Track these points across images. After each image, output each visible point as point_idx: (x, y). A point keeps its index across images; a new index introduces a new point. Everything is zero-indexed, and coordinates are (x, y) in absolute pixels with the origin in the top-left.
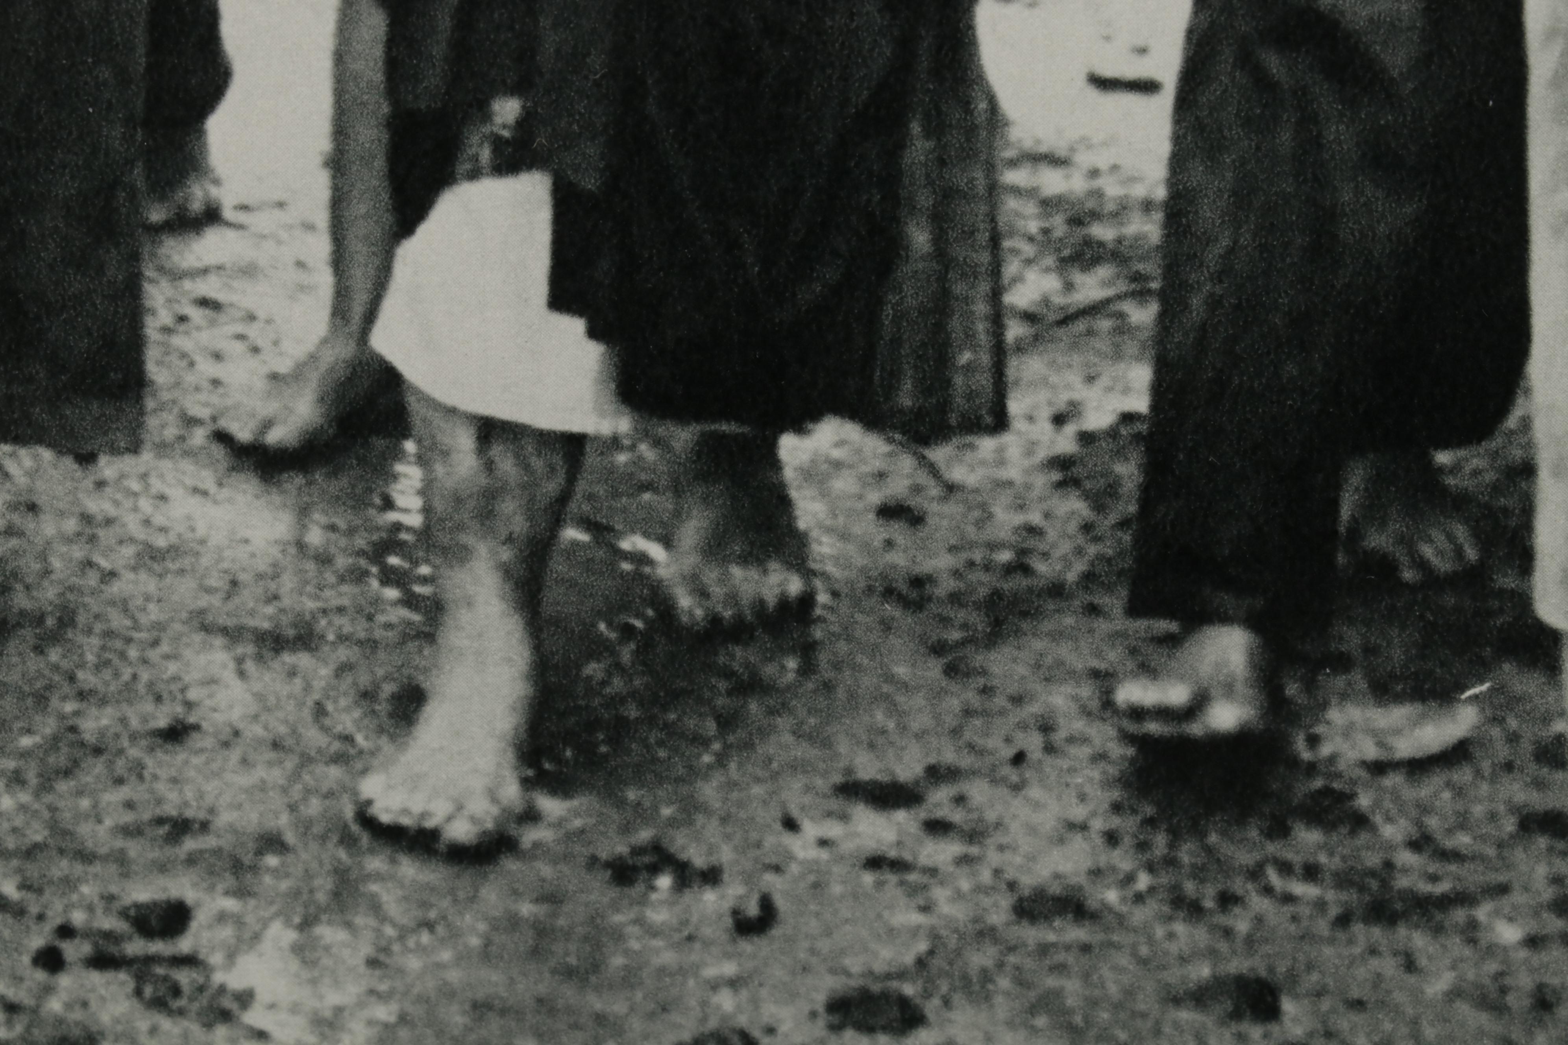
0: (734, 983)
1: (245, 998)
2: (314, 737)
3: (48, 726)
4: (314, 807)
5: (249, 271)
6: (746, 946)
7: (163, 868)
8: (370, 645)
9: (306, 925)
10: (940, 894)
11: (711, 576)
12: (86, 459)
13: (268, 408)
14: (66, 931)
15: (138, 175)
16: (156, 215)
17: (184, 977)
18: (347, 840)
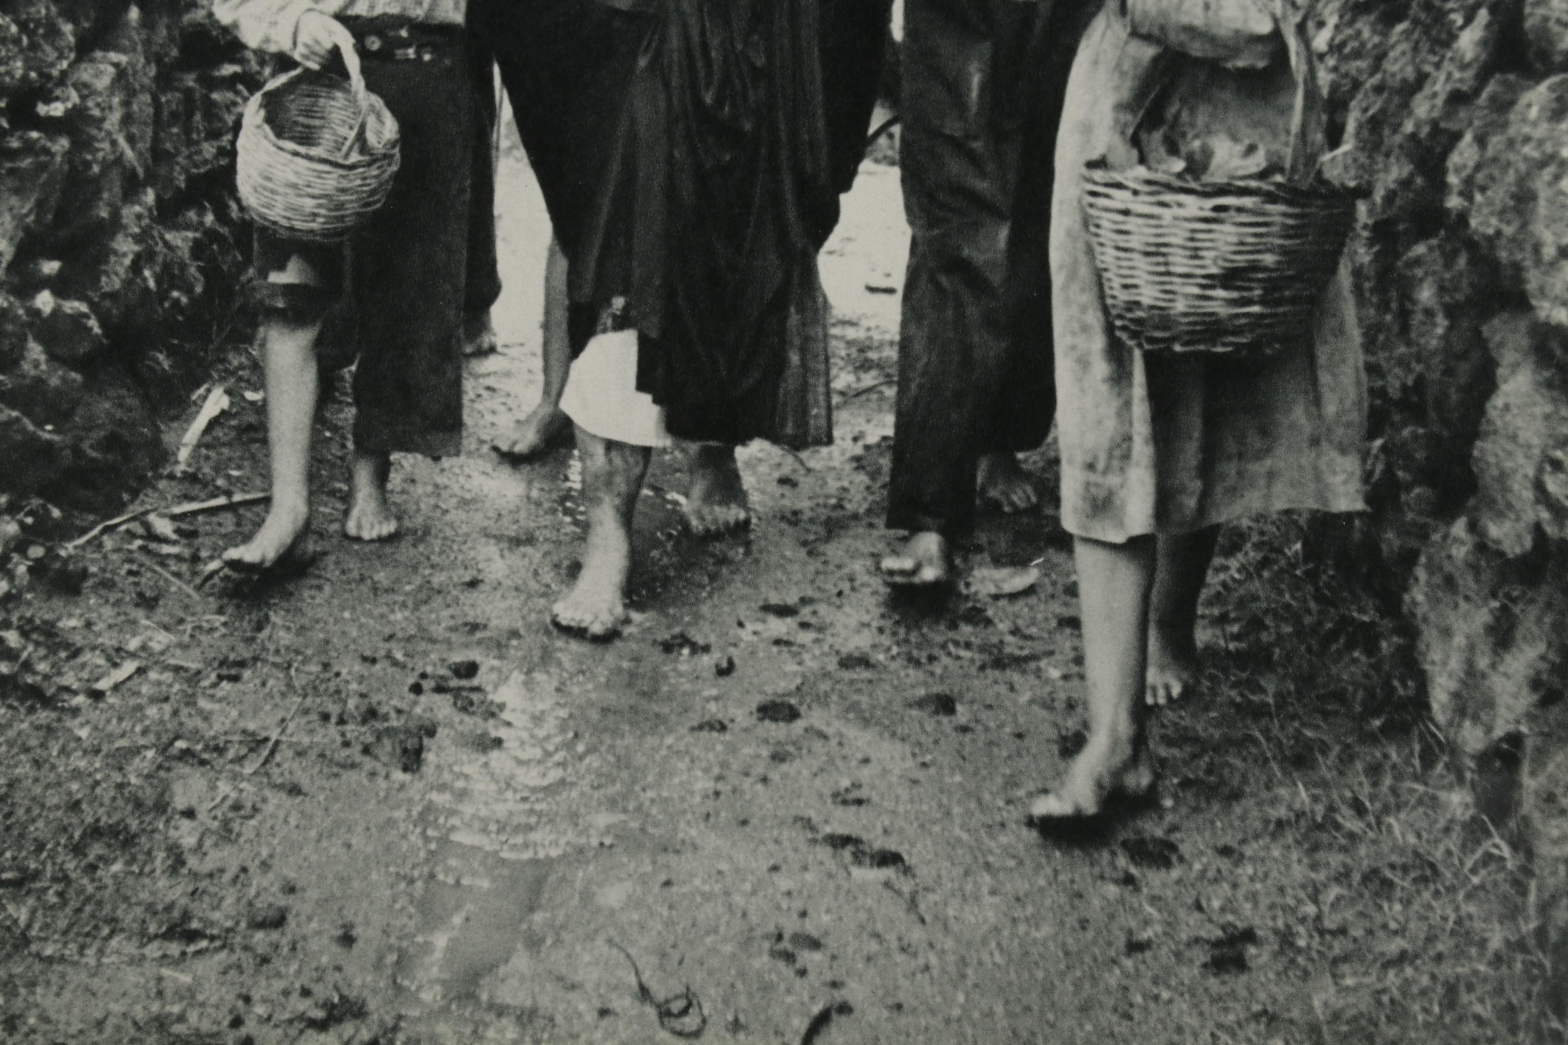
0: (716, 699)
1: (502, 707)
2: (533, 585)
3: (418, 581)
4: (533, 617)
5: (508, 374)
6: (722, 681)
7: (466, 646)
8: (558, 543)
9: (529, 672)
10: (806, 656)
11: (706, 511)
12: (437, 459)
13: (515, 436)
14: (424, 676)
15: (461, 331)
16: (469, 349)
17: (475, 697)
18: (547, 633)
